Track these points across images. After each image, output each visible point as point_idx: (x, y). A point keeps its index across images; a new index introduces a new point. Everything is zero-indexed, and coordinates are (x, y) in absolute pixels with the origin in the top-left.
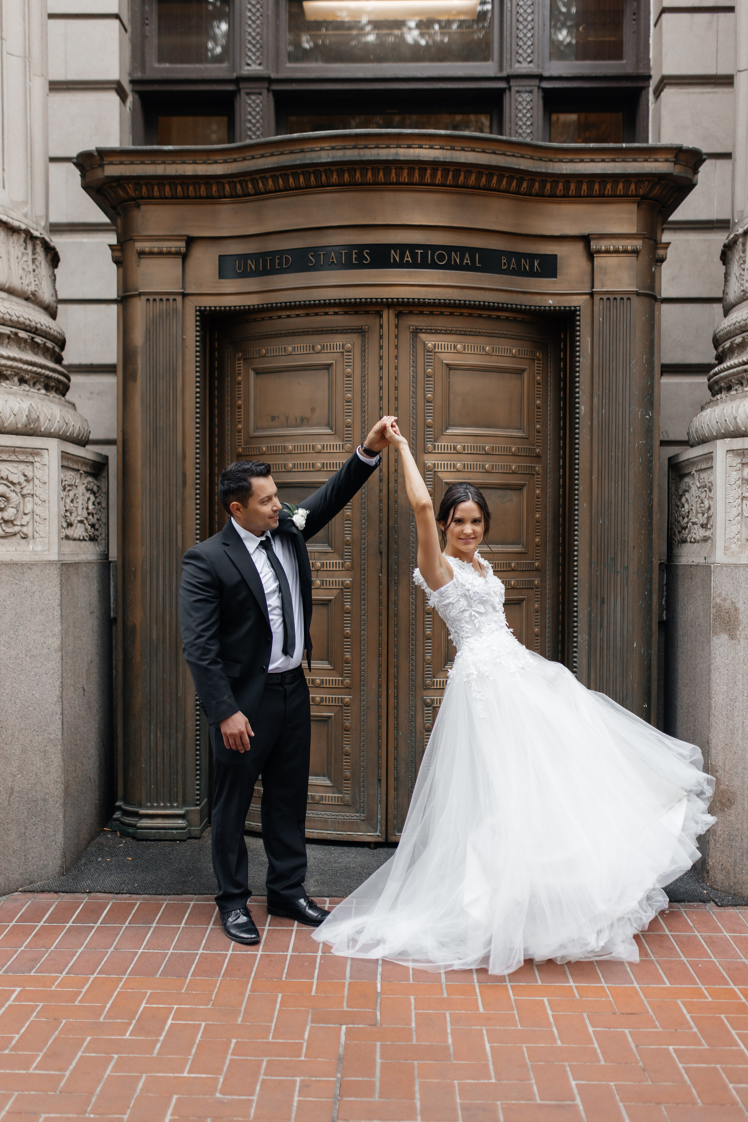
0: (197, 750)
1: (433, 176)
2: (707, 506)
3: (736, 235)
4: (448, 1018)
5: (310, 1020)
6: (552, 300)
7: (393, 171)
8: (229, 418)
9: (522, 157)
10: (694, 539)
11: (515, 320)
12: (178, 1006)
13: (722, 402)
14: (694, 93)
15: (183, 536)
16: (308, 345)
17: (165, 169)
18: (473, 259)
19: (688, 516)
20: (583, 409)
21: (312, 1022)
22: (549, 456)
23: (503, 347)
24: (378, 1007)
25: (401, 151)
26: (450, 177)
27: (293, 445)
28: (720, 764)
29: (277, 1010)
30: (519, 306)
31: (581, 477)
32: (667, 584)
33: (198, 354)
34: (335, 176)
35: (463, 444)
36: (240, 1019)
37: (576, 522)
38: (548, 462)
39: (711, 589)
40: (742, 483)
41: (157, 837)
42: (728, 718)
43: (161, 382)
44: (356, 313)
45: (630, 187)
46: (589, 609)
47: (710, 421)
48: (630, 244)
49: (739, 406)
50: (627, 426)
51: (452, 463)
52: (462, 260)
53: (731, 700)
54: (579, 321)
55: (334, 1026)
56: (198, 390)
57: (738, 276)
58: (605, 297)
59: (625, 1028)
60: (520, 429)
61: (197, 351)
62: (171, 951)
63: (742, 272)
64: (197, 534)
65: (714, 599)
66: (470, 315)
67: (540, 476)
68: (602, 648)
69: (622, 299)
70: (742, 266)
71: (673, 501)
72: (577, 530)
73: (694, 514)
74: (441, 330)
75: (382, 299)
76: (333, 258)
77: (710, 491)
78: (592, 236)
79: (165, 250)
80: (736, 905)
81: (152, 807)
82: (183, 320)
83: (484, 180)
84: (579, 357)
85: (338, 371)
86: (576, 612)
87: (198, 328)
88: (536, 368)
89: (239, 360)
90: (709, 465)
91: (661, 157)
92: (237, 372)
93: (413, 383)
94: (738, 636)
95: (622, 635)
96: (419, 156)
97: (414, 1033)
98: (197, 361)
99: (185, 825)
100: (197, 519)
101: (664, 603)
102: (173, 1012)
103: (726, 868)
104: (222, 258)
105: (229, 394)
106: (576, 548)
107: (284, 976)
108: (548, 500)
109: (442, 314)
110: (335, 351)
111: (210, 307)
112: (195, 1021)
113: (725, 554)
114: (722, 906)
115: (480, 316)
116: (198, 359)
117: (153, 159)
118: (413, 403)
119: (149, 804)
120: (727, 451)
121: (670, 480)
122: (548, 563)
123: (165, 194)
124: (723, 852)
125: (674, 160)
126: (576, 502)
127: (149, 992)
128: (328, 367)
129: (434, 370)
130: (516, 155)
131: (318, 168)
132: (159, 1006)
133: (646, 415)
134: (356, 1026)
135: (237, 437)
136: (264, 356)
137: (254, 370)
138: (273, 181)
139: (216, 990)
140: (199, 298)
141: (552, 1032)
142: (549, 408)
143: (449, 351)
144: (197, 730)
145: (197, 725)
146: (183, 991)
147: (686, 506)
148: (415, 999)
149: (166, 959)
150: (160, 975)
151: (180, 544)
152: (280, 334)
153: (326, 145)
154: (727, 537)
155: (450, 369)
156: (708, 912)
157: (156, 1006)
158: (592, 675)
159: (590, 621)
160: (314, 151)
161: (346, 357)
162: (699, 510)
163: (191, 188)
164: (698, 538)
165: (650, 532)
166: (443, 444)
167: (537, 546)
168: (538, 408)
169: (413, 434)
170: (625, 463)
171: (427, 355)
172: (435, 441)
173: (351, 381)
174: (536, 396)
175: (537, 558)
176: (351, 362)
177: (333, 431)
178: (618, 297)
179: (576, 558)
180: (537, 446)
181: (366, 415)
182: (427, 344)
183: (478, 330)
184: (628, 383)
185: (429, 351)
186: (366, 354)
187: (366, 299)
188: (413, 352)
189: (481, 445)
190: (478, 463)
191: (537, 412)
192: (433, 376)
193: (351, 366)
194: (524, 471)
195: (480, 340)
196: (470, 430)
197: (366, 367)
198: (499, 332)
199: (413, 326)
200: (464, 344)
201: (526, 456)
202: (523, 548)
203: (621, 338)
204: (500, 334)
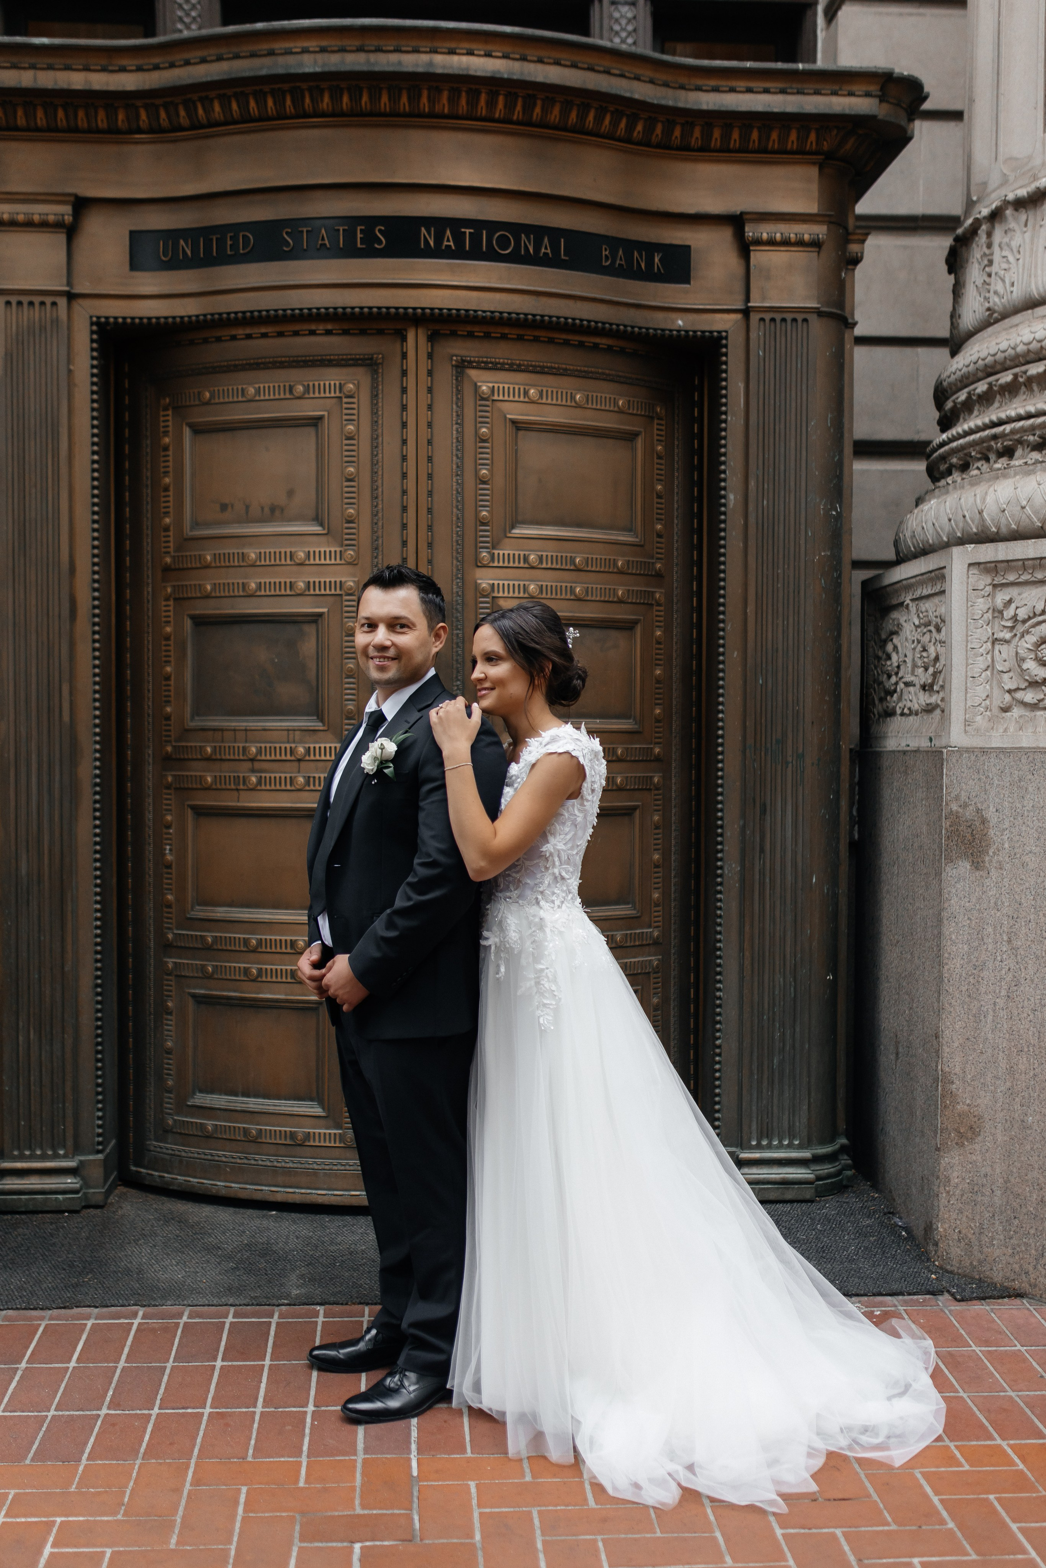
0: (98, 1060)
1: (492, 104)
2: (933, 655)
3: (977, 220)
4: (537, 1522)
5: (297, 1535)
6: (681, 319)
7: (425, 93)
8: (149, 507)
9: (637, 78)
10: (909, 709)
11: (622, 351)
12: (63, 1519)
13: (955, 488)
14: (888, 14)
15: (72, 703)
16: (282, 385)
17: (35, 79)
18: (555, 247)
19: (897, 674)
20: (732, 499)
21: (301, 1541)
22: (676, 575)
23: (603, 396)
24: (415, 1505)
25: (438, 59)
26: (519, 108)
27: (258, 551)
28: (957, 1070)
29: (239, 1518)
30: (629, 329)
31: (729, 609)
32: (859, 784)
33: (95, 397)
34: (326, 99)
35: (540, 553)
36: (174, 1540)
37: (721, 683)
38: (675, 585)
39: (942, 789)
40: (994, 617)
41: (31, 1208)
42: (969, 996)
43: (33, 443)
44: (363, 332)
45: (807, 137)
46: (741, 823)
47: (937, 519)
48: (807, 231)
49: (986, 493)
50: (803, 527)
51: (522, 583)
52: (537, 247)
53: (975, 967)
54: (726, 355)
55: (339, 1545)
56: (96, 457)
57: (980, 286)
58: (767, 316)
59: (836, 1528)
60: (630, 530)
61: (93, 392)
62: (52, 1412)
63: (987, 280)
64: (95, 700)
65: (947, 804)
66: (551, 341)
67: (662, 608)
68: (762, 884)
69: (794, 320)
70: (987, 269)
71: (871, 650)
72: (722, 695)
73: (910, 669)
74: (503, 364)
75: (406, 309)
76: (323, 239)
77: (939, 630)
78: (748, 217)
79: (36, 218)
80: (984, 1299)
81: (22, 1158)
82: (69, 338)
83: (573, 115)
84: (725, 413)
85: (332, 429)
86: (721, 827)
87: (95, 354)
88: (655, 432)
89: (166, 409)
90: (937, 588)
91: (858, 88)
92: (162, 430)
93: (458, 450)
94: (987, 865)
95: (795, 864)
96: (468, 69)
97: (480, 1554)
98: (93, 409)
99: (78, 1186)
100: (95, 675)
101: (855, 813)
102: (55, 1530)
103: (967, 1237)
104: (134, 236)
105: (149, 466)
106: (720, 724)
107: (251, 1452)
108: (675, 647)
109: (504, 337)
110: (328, 395)
111: (116, 318)
112: (94, 1546)
113: (966, 732)
114: (962, 1300)
115: (566, 343)
116: (95, 405)
117: (15, 59)
118: (458, 483)
119: (16, 1153)
120: (970, 565)
121: (866, 617)
122: (674, 749)
123: (36, 123)
124: (961, 1211)
125: (879, 93)
126: (721, 650)
127: (13, 1492)
128: (315, 422)
129: (491, 430)
130: (627, 74)
131: (298, 84)
132: (29, 1520)
133: (831, 510)
134: (378, 1543)
135: (163, 539)
136: (208, 403)
137: (190, 426)
138: (222, 106)
139: (131, 1484)
140: (97, 302)
141: (715, 1539)
142: (676, 498)
143: (516, 398)
144: (98, 1027)
145: (98, 1019)
146: (73, 1489)
147: (894, 657)
148: (477, 1486)
149: (44, 1429)
150: (32, 1460)
151: (66, 718)
152: (236, 366)
153: (312, 44)
154: (969, 704)
155: (518, 429)
156: (942, 1310)
157: (23, 1520)
158: (747, 928)
159: (743, 841)
160: (292, 53)
161: (345, 406)
162: (919, 663)
163: (81, 114)
164: (916, 707)
165: (837, 699)
166: (506, 552)
167: (658, 721)
168: (659, 496)
169: (458, 536)
170: (799, 586)
171: (480, 406)
172: (494, 548)
173: (353, 445)
174: (656, 477)
175: (657, 740)
176: (353, 415)
177: (324, 529)
178: (789, 317)
179: (720, 740)
180: (658, 559)
181: (380, 502)
182: (480, 386)
183: (564, 366)
184: (804, 458)
185: (483, 399)
186: (380, 400)
187: (379, 308)
188: (457, 399)
189: (569, 555)
190: (564, 585)
191: (657, 503)
192: (490, 440)
193: (354, 420)
194: (637, 598)
195: (566, 382)
196: (551, 530)
197: (380, 422)
198: (597, 370)
199: (456, 356)
200: (540, 389)
201: (640, 574)
202: (636, 724)
203: (794, 384)
204: (598, 373)
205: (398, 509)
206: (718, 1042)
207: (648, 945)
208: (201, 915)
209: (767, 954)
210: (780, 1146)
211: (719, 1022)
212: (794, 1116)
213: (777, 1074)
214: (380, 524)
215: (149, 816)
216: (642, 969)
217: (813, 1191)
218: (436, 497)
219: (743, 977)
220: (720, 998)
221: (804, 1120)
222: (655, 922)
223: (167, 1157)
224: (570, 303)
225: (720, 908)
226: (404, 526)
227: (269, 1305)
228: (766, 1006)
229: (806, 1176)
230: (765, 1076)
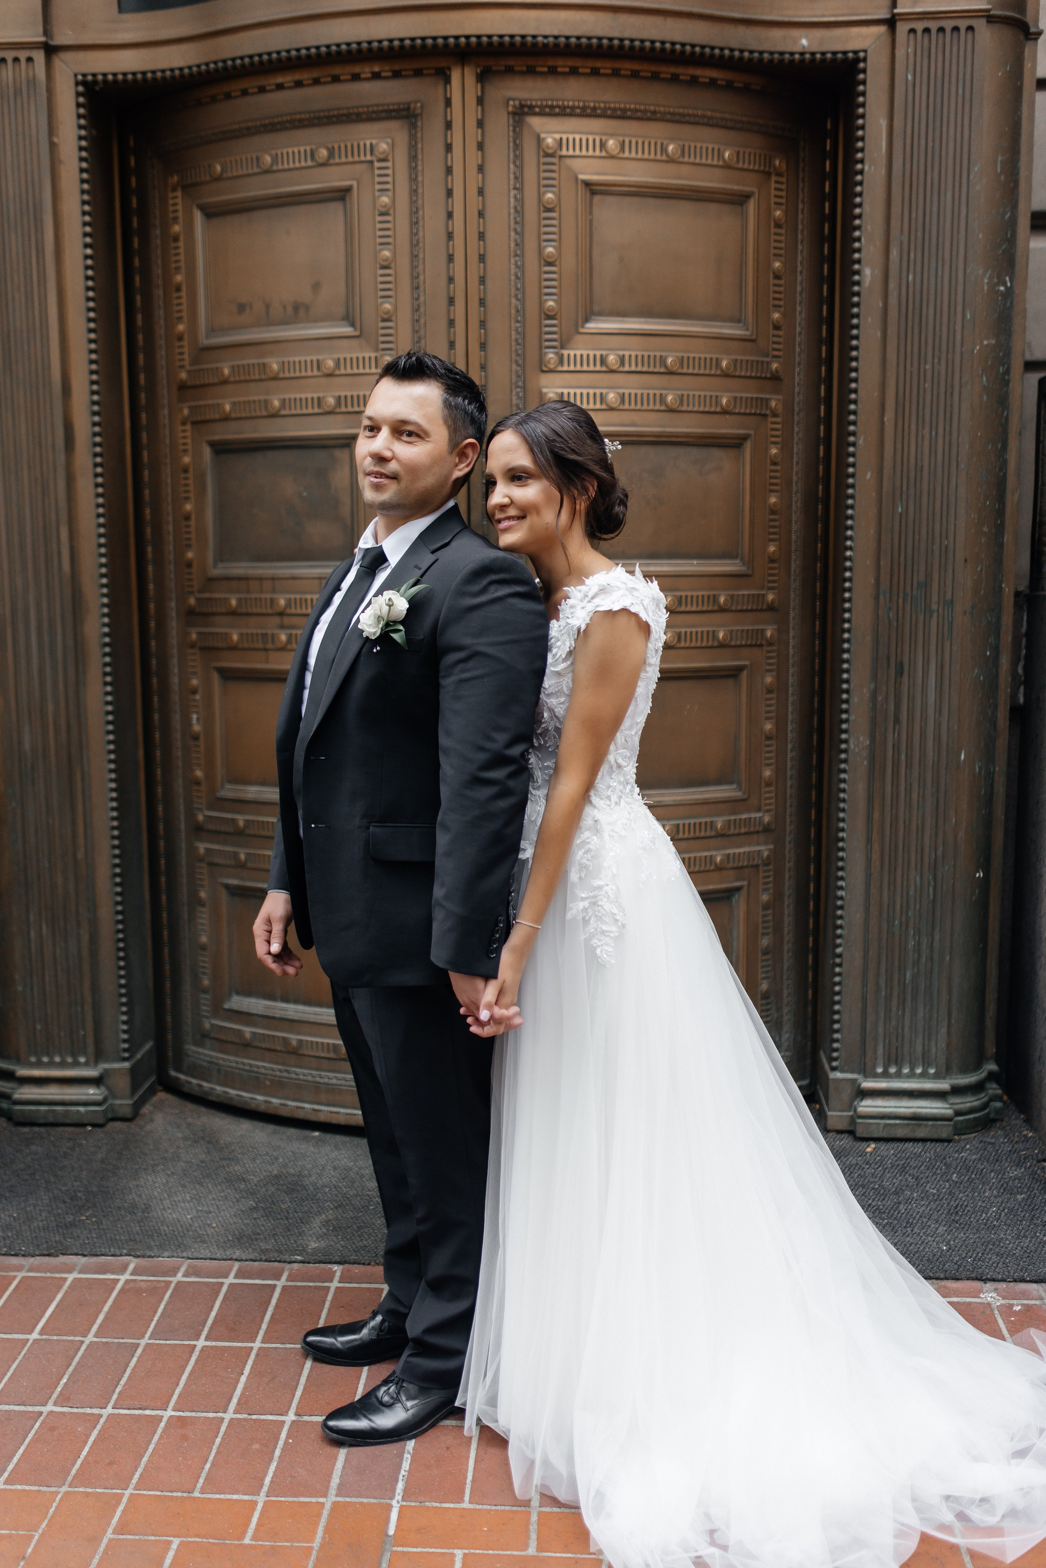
6: (806, 37)
8: (162, 312)
11: (729, 86)
16: (302, 150)
20: (868, 274)
22: (799, 378)
23: (704, 146)
27: (280, 360)
31: (862, 418)
32: (1028, 634)
33: (85, 175)
35: (621, 353)
37: (850, 512)
38: (797, 389)
41: (51, 1120)
44: (397, 74)
46: (872, 686)
50: (959, 308)
51: (598, 391)
54: (864, 82)
58: (919, 26)
60: (739, 321)
61: (82, 170)
67: (779, 420)
68: (896, 763)
69: (956, 29)
72: (851, 528)
74: (573, 108)
75: (446, 38)
81: (39, 1064)
82: (50, 103)
84: (862, 161)
85: (363, 203)
86: (847, 691)
87: (83, 122)
88: (773, 192)
89: (174, 189)
92: (171, 215)
93: (516, 223)
95: (938, 738)
98: (84, 193)
99: (102, 1096)
101: (1020, 671)
105: (160, 262)
106: (848, 564)
107: (201, 1482)
108: (795, 469)
109: (574, 72)
110: (356, 159)
111: (105, 75)
115: (655, 76)
118: (517, 266)
119: (33, 1060)
121: (1042, 424)
122: (792, 595)
126: (851, 470)
128: (342, 195)
129: (559, 195)
133: (998, 284)
135: (177, 350)
136: (220, 178)
137: (203, 208)
139: (45, 1523)
140: (81, 55)
142: (799, 279)
143: (591, 153)
148: (465, 1557)
152: (248, 129)
155: (593, 193)
158: (876, 815)
159: (874, 708)
161: (377, 172)
165: (1000, 529)
166: (578, 353)
167: (772, 561)
168: (777, 277)
169: (518, 333)
170: (952, 386)
171: (545, 164)
172: (563, 347)
173: (388, 222)
174: (773, 251)
175: (771, 585)
176: (387, 183)
177: (355, 329)
178: (948, 25)
179: (847, 585)
180: (774, 357)
181: (422, 294)
182: (544, 139)
183: (652, 108)
184: (963, 215)
185: (547, 155)
186: (420, 163)
187: (413, 39)
188: (516, 156)
189: (658, 354)
190: (651, 392)
191: (775, 285)
192: (557, 209)
193: (388, 190)
194: (746, 408)
195: (655, 130)
196: (635, 323)
197: (420, 191)
198: (695, 112)
199: (514, 100)
200: (621, 139)
201: (750, 377)
202: (744, 564)
203: (952, 115)
204: (697, 116)
205: (444, 303)
206: (839, 950)
207: (758, 832)
208: (230, 795)
209: (901, 847)
210: (912, 1075)
211: (841, 927)
212: (929, 1039)
213: (909, 990)
214: (422, 321)
215: (175, 680)
216: (749, 860)
217: (951, 1128)
218: (489, 284)
219: (870, 875)
220: (841, 898)
221: (943, 1045)
222: (766, 805)
223: (205, 1064)
224: (658, 20)
225: (844, 791)
226: (451, 323)
227: (279, 1261)
228: (898, 907)
229: (943, 1111)
230: (895, 993)
